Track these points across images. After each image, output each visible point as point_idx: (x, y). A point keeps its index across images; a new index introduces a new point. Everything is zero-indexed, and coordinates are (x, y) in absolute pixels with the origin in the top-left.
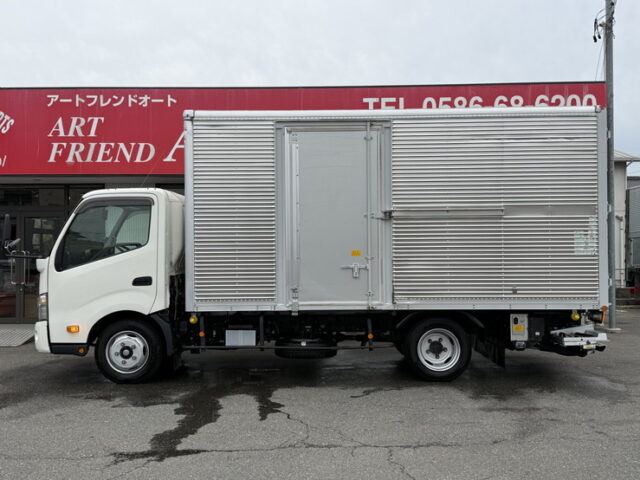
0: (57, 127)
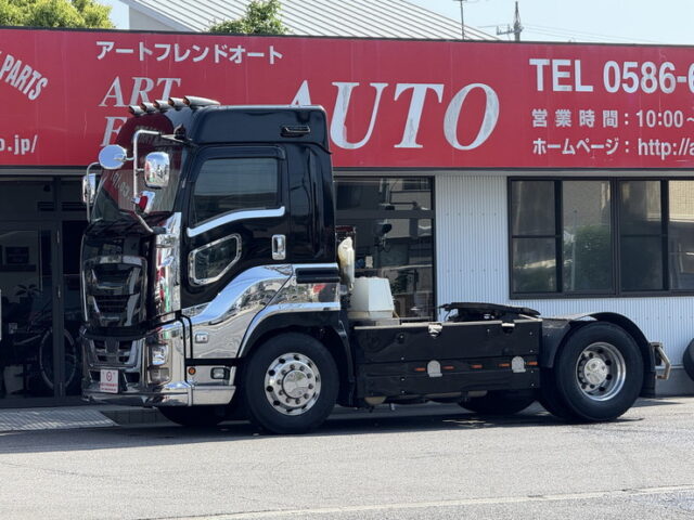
0: (113, 93)
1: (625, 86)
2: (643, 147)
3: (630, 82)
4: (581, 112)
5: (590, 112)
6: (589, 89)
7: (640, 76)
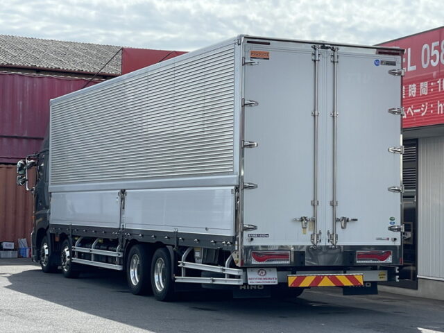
1: (432, 61)
2: (440, 107)
3: (434, 58)
4: (410, 86)
5: (414, 85)
6: (414, 68)
7: (440, 51)
